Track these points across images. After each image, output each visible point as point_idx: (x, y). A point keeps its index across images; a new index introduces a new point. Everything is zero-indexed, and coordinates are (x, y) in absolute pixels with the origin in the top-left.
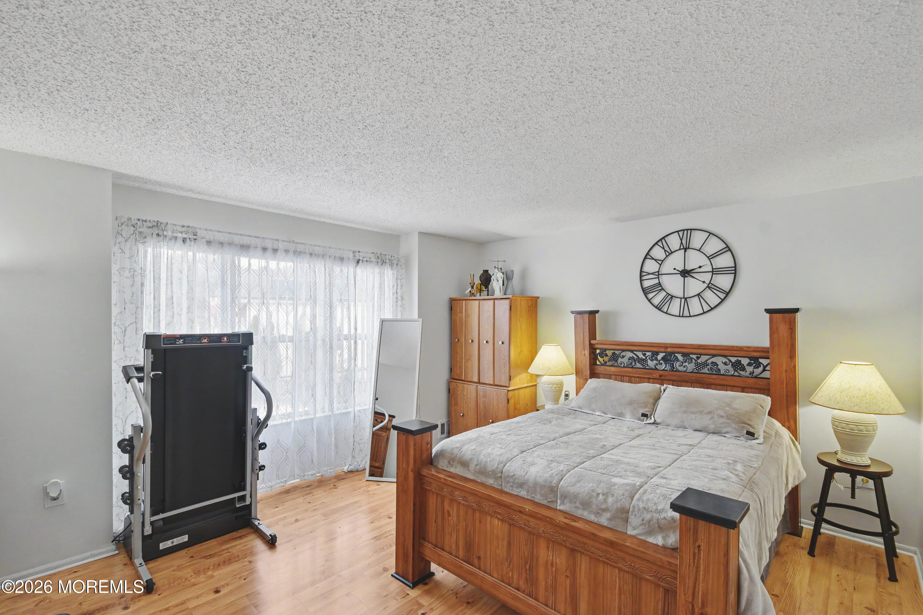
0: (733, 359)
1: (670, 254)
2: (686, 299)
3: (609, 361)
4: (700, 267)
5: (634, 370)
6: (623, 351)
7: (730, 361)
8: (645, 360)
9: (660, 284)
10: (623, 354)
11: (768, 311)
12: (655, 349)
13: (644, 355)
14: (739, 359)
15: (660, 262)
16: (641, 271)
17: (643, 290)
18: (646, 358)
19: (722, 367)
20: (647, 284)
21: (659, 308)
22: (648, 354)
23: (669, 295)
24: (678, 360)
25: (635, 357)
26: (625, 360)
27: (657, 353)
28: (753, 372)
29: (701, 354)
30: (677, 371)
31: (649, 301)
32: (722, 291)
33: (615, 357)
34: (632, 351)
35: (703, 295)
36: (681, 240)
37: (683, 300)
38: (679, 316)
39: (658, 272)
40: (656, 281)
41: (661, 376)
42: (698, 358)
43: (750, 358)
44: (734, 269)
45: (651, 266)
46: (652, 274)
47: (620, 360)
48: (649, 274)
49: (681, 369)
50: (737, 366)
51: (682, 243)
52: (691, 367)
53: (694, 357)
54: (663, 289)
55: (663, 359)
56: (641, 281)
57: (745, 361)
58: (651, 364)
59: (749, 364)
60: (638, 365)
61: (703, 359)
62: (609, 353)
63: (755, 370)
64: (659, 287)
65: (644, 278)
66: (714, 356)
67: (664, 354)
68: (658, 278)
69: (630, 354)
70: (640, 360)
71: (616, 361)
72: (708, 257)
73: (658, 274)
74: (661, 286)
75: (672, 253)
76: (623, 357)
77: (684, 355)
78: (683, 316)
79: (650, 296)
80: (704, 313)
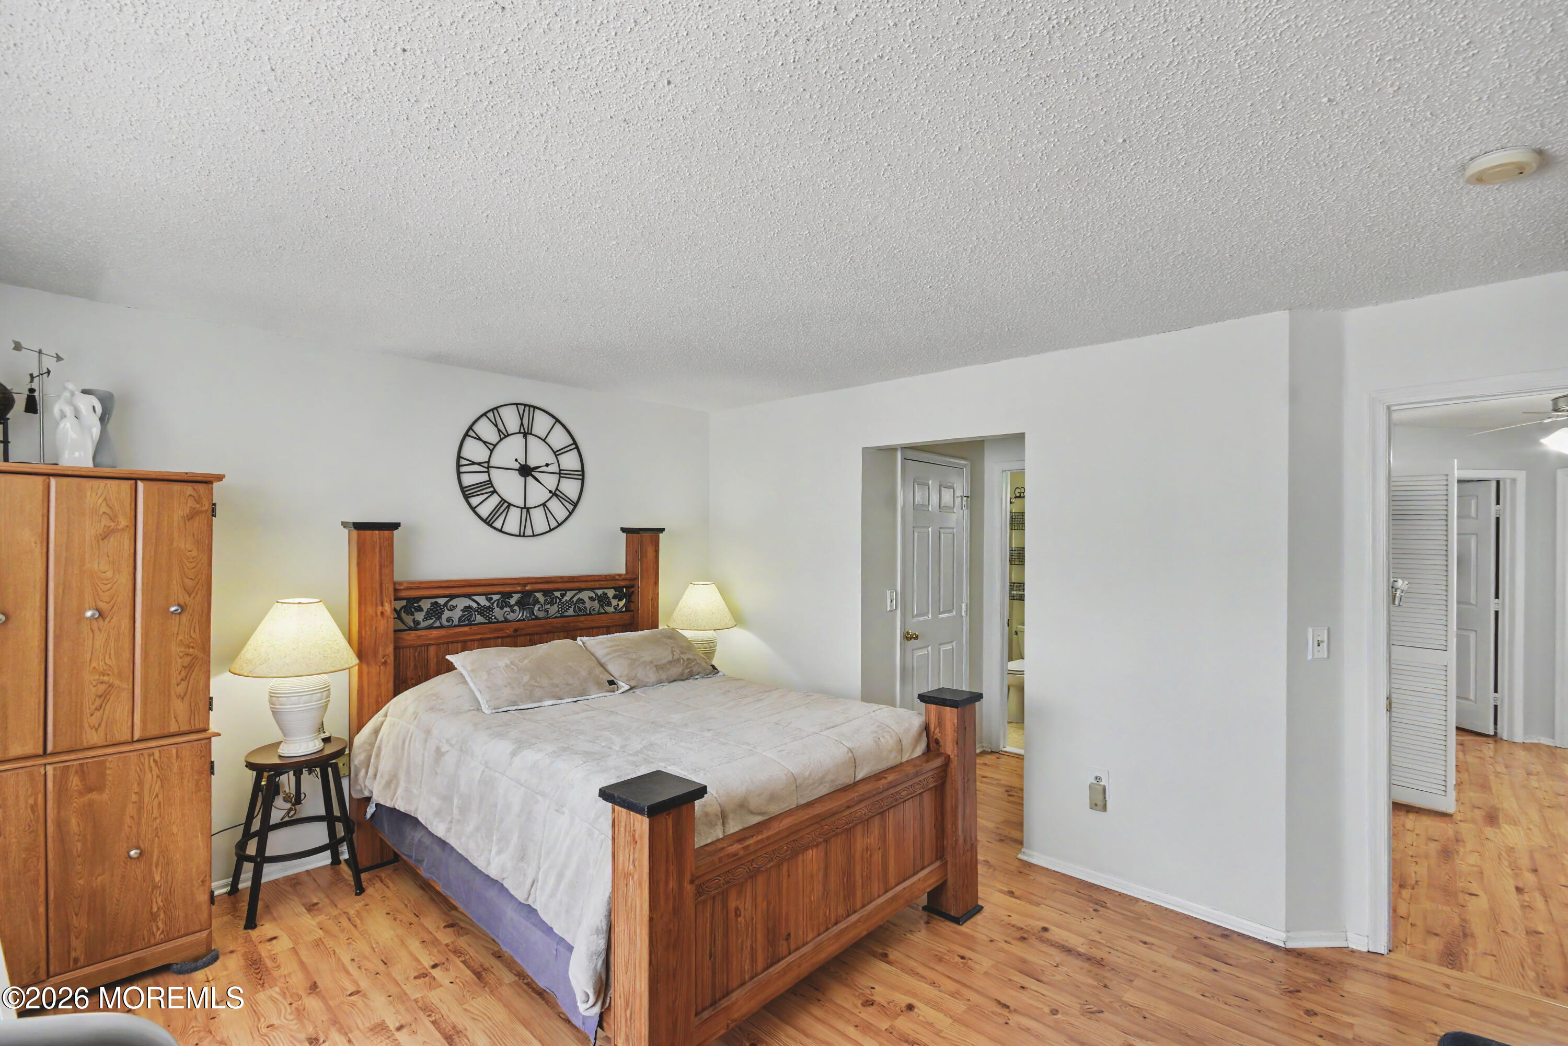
0: (600, 592)
1: (506, 437)
2: (528, 510)
3: (425, 619)
4: (547, 465)
5: (475, 628)
6: (452, 597)
7: (596, 595)
8: (490, 609)
9: (490, 482)
10: (453, 603)
11: (624, 530)
12: (508, 589)
13: (489, 600)
14: (606, 591)
15: (491, 447)
16: (459, 457)
17: (463, 489)
18: (493, 604)
19: (588, 604)
20: (468, 480)
21: (488, 522)
22: (495, 597)
23: (505, 501)
24: (537, 601)
25: (475, 605)
26: (457, 614)
27: (509, 595)
28: (618, 605)
29: (566, 590)
30: (537, 618)
31: (473, 509)
32: (570, 501)
33: (436, 611)
34: (468, 596)
35: (549, 504)
36: (522, 419)
37: (525, 511)
38: (520, 536)
39: (488, 462)
40: (483, 477)
41: (516, 630)
42: (563, 596)
43: (615, 589)
44: (580, 473)
45: (474, 451)
46: (479, 464)
47: (447, 614)
48: (473, 463)
49: (541, 614)
50: (603, 600)
51: (522, 424)
52: (553, 610)
53: (557, 594)
54: (495, 491)
55: (518, 603)
56: (459, 473)
57: (611, 593)
58: (498, 613)
59: (615, 597)
60: (479, 619)
61: (569, 595)
62: (426, 605)
63: (620, 603)
64: (488, 487)
65: (463, 469)
66: (581, 590)
67: (519, 595)
68: (488, 472)
69: (466, 602)
70: (482, 610)
71: (439, 618)
72: (555, 453)
73: (487, 466)
74: (492, 486)
75: (509, 435)
76: (453, 608)
77: (546, 593)
78: (524, 536)
79: (475, 501)
80: (551, 530)
